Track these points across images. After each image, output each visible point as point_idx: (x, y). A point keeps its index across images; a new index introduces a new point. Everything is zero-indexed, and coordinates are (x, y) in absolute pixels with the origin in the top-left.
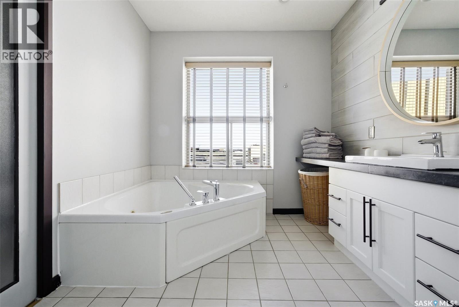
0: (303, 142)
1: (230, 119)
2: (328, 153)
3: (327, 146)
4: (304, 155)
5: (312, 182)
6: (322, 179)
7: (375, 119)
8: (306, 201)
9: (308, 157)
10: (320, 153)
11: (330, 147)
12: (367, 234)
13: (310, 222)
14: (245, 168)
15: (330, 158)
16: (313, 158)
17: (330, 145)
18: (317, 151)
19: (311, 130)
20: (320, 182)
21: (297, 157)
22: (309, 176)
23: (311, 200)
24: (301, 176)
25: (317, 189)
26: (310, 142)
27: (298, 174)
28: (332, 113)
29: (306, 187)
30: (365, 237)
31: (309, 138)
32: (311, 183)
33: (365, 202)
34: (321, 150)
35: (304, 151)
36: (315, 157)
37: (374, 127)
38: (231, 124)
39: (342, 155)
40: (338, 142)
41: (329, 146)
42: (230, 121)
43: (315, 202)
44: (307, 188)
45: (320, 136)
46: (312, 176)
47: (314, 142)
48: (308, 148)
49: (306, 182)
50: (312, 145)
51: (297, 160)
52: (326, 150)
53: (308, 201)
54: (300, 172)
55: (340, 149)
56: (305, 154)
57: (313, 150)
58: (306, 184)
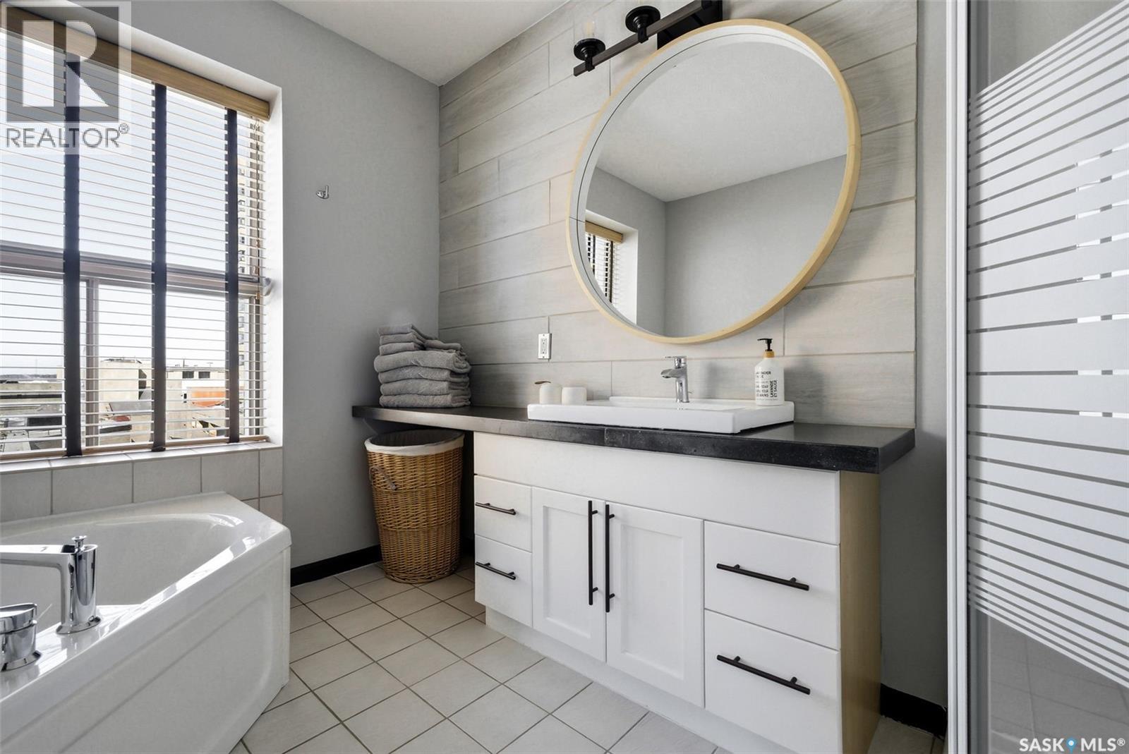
0: (379, 362)
1: (84, 266)
2: (448, 394)
3: (446, 374)
4: (383, 400)
5: (412, 472)
6: (436, 463)
7: (551, 318)
8: (391, 527)
9: (395, 405)
10: (428, 393)
11: (452, 379)
12: (599, 582)
13: (404, 579)
14: (163, 450)
15: (454, 405)
16: (408, 406)
17: (453, 373)
18: (421, 388)
19: (402, 331)
20: (431, 472)
21: (355, 405)
22: (403, 458)
23: (408, 522)
24: (378, 458)
25: (424, 490)
26: (402, 364)
27: (365, 454)
28: (441, 292)
29: (394, 487)
30: (592, 590)
31: (397, 352)
32: (409, 476)
33: (591, 513)
34: (431, 385)
35: (382, 387)
36: (415, 406)
37: (551, 335)
38: (88, 285)
39: (469, 397)
40: (464, 367)
41: (451, 374)
42: (85, 273)
43: (417, 525)
44: (396, 490)
45: (423, 348)
46: (410, 458)
47: (412, 366)
48: (394, 379)
49: (392, 476)
50: (408, 372)
51: (357, 412)
52: (445, 385)
53: (399, 525)
54: (371, 448)
55: (466, 383)
56: (386, 395)
57: (411, 385)
58: (393, 479)
